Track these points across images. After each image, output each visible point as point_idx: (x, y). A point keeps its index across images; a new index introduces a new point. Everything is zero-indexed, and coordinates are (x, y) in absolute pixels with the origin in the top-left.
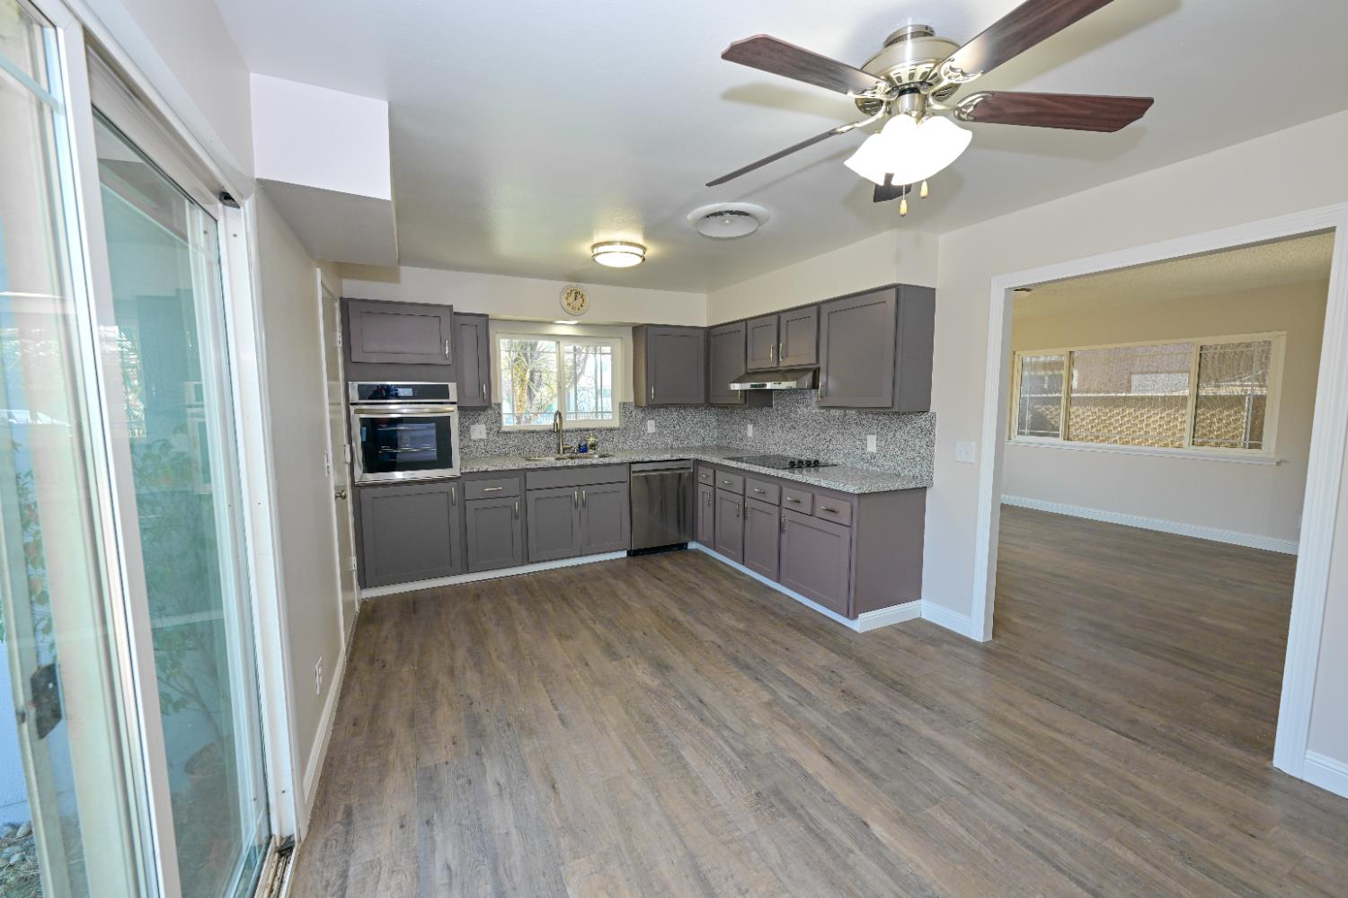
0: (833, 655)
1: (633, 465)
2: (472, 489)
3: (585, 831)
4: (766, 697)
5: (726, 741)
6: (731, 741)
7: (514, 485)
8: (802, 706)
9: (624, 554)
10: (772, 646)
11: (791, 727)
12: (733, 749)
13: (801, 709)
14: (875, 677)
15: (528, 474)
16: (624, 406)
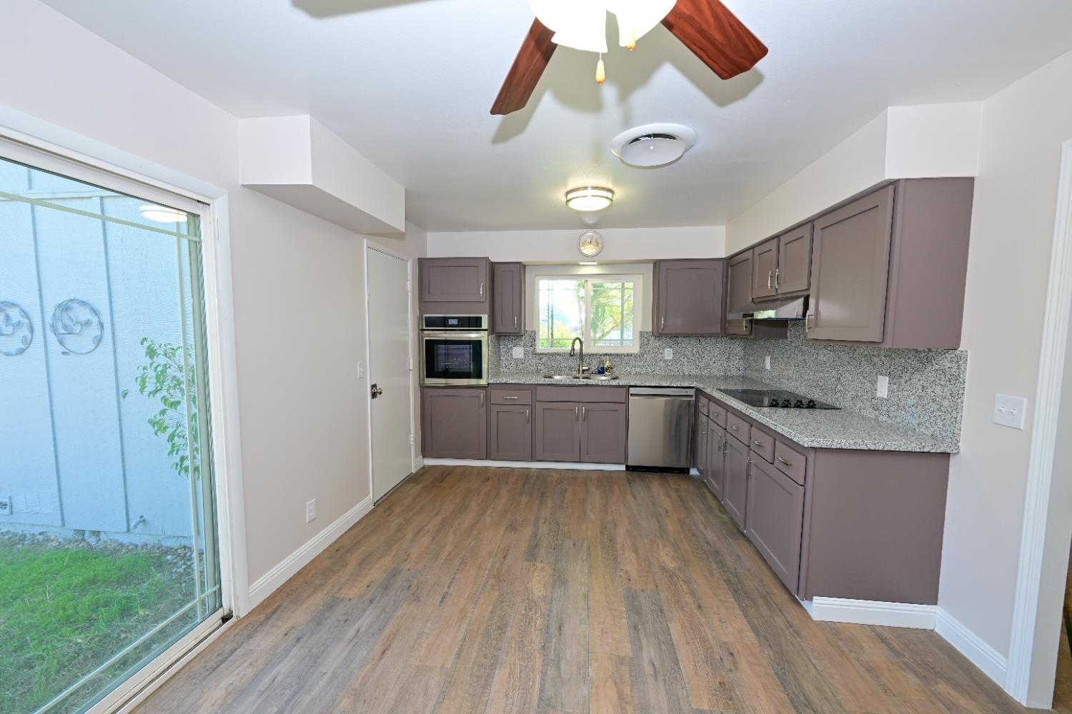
0: (752, 635)
1: (631, 389)
2: (496, 396)
3: (365, 702)
4: (626, 650)
5: (543, 679)
6: (549, 681)
7: (526, 397)
8: (656, 679)
9: (623, 468)
10: (688, 599)
11: (621, 697)
12: (541, 691)
13: (651, 681)
14: (783, 683)
15: (538, 387)
16: (642, 334)
